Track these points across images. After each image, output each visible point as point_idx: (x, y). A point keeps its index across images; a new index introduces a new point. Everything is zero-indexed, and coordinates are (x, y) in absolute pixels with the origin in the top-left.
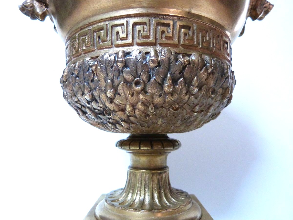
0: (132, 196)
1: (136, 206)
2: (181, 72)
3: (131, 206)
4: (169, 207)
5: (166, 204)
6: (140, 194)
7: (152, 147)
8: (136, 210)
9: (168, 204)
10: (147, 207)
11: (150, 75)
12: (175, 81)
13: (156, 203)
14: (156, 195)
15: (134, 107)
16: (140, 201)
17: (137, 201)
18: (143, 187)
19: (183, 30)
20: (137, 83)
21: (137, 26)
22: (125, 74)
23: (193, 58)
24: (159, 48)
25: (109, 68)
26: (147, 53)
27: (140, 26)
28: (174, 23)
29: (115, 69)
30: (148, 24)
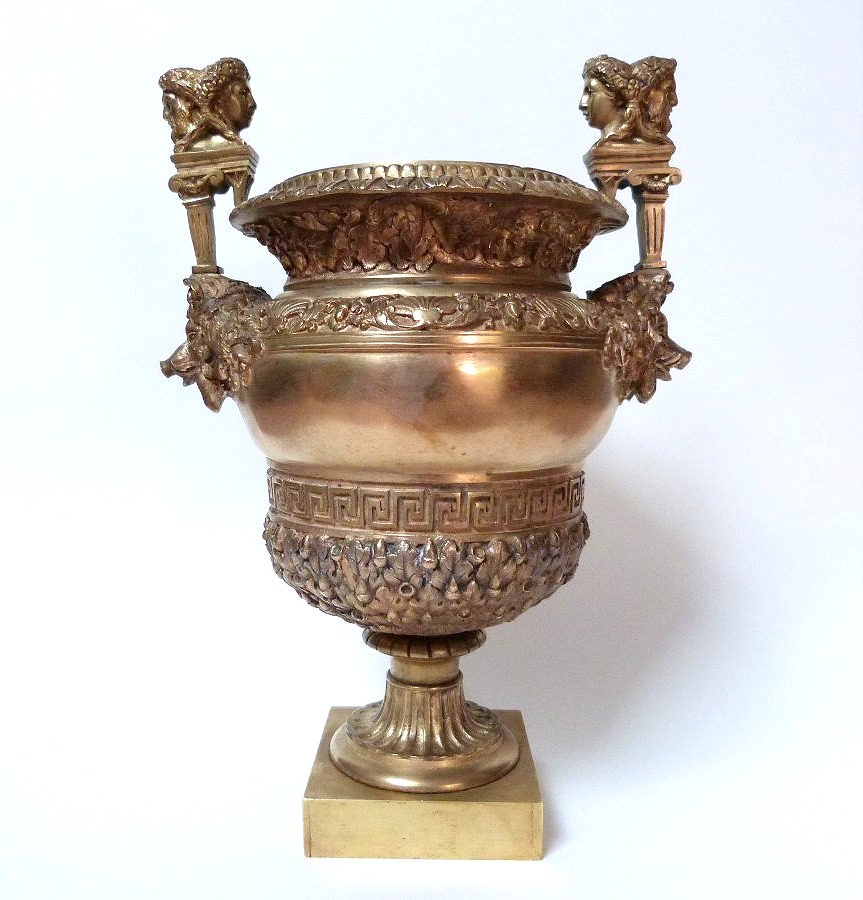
0: (395, 730)
1: (403, 747)
2: (473, 573)
3: (393, 748)
4: (458, 751)
5: (454, 744)
6: (410, 727)
7: (430, 653)
8: (403, 754)
9: (458, 744)
10: (422, 750)
11: (424, 579)
12: (462, 586)
13: (437, 744)
14: (437, 729)
15: (400, 614)
16: (408, 738)
17: (404, 738)
18: (415, 714)
19: (477, 505)
20: (405, 589)
21: (405, 502)
22: (386, 576)
23: (491, 550)
24: (438, 537)
25: (362, 565)
26: (420, 546)
27: (410, 501)
28: (463, 495)
29: (371, 568)
30: (422, 499)
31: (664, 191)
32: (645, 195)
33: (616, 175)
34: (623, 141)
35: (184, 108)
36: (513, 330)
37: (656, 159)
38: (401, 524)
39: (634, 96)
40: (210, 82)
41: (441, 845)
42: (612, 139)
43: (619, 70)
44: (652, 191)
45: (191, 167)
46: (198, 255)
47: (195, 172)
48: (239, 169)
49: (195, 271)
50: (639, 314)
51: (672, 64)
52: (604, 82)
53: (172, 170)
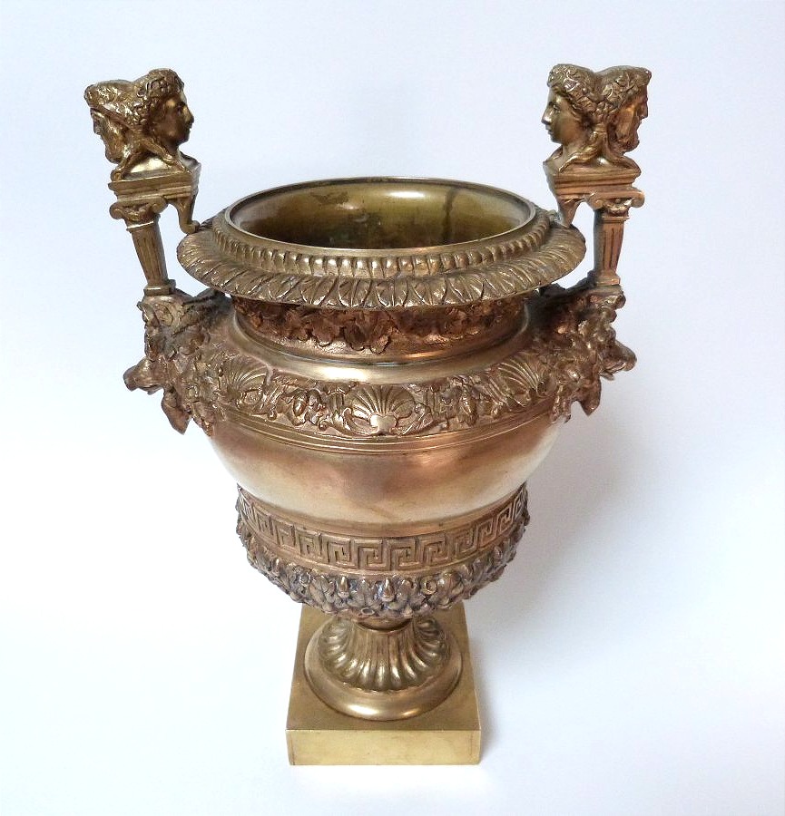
0: (358, 664)
1: (364, 681)
2: (425, 600)
5: (408, 673)
6: (371, 660)
8: (365, 688)
9: (412, 674)
10: (381, 685)
12: (416, 608)
14: (394, 661)
16: (370, 670)
17: (366, 669)
18: (375, 651)
19: (430, 548)
20: (366, 611)
21: (365, 550)
22: (348, 602)
23: (442, 582)
24: (395, 574)
25: (327, 595)
26: (378, 582)
27: (369, 550)
28: (417, 543)
29: (335, 597)
30: (380, 549)
31: (625, 213)
32: (605, 217)
33: (576, 197)
34: (587, 164)
35: (115, 131)
36: (466, 426)
37: (619, 182)
38: (362, 565)
39: (602, 120)
40: (142, 107)
41: (399, 757)
42: (575, 162)
43: (588, 91)
44: (612, 214)
45: (131, 194)
46: (148, 278)
47: (137, 198)
48: (181, 195)
49: (147, 293)
50: (589, 346)
51: (646, 76)
52: (570, 103)
53: (112, 198)
